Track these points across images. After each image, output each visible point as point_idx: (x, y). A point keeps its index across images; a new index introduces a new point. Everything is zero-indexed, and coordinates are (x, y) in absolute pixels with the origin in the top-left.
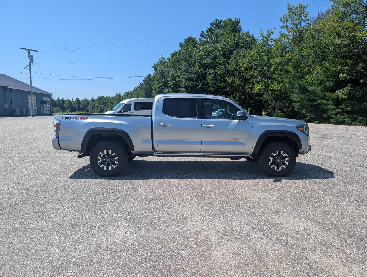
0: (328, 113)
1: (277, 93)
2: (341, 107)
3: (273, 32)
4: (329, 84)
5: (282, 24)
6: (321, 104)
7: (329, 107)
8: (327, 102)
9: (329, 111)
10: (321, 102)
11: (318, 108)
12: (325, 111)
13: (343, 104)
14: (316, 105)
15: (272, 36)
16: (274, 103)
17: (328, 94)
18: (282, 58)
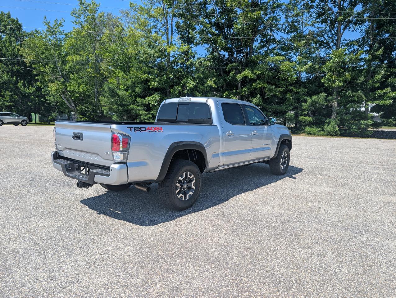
0: (141, 118)
1: (77, 95)
2: (151, 113)
3: (62, 24)
4: (138, 90)
5: (74, 19)
6: (132, 109)
7: (141, 112)
8: (138, 108)
9: (141, 116)
10: (133, 107)
11: (130, 112)
12: (137, 116)
13: (153, 110)
14: (127, 110)
15: (61, 29)
16: (73, 107)
17: (139, 100)
18: (79, 57)
